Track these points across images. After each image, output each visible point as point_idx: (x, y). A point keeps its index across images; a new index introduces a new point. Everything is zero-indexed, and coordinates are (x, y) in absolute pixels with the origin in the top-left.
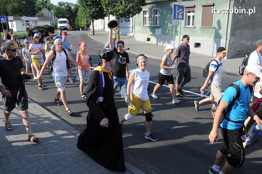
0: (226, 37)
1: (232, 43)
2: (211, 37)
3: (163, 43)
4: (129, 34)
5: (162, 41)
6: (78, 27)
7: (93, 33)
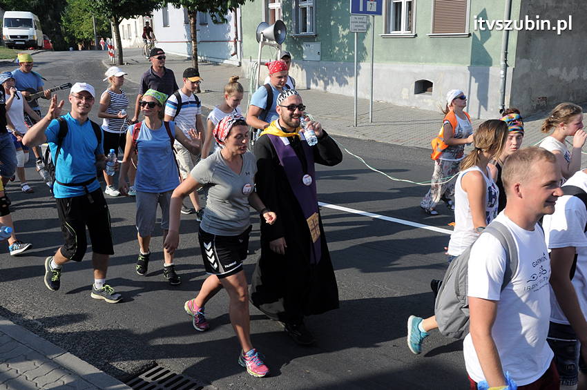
0: (506, 61)
1: (522, 78)
2: (462, 63)
3: (326, 84)
4: (225, 62)
5: (323, 79)
6: (72, 38)
7: (117, 59)
